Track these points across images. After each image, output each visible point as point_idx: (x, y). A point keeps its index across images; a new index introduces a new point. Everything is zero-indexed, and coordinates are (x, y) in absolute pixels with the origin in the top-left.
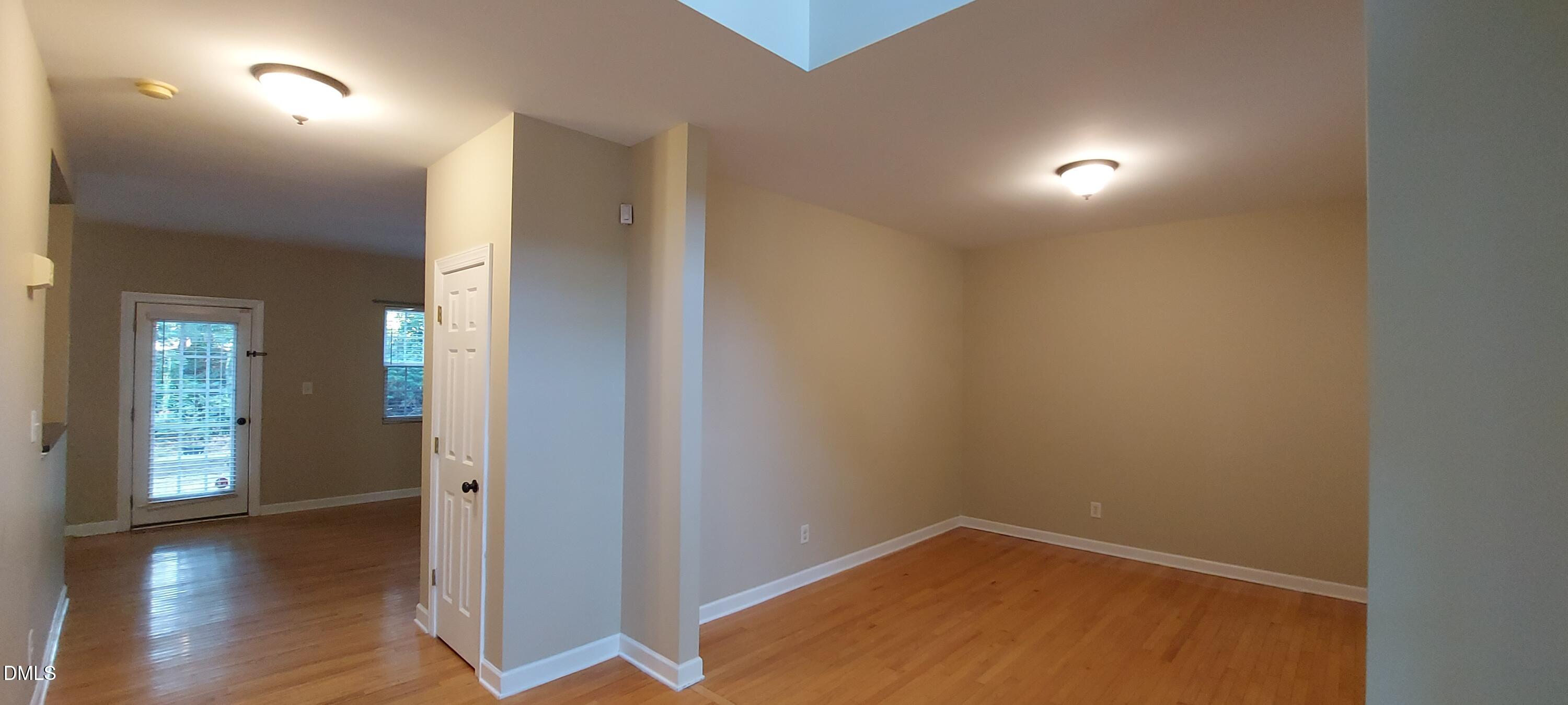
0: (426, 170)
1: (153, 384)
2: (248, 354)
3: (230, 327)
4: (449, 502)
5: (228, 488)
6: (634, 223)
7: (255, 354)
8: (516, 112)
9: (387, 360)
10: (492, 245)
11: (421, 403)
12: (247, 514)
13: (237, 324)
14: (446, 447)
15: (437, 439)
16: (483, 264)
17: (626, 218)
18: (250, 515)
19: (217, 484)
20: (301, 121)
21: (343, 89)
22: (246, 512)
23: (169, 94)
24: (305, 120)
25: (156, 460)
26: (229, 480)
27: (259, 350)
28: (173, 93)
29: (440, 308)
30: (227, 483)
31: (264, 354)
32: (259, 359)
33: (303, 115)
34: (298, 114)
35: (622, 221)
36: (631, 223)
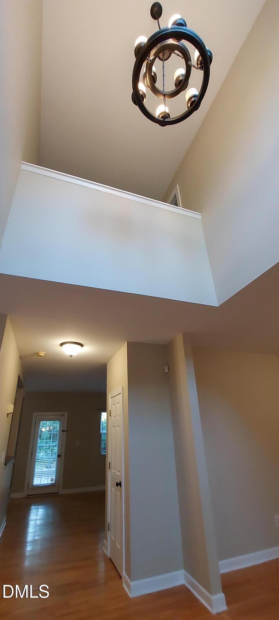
0: (106, 364)
1: (38, 443)
2: (62, 431)
3: (59, 422)
4: (113, 491)
5: (53, 482)
6: (170, 371)
7: (64, 431)
8: (128, 341)
9: (101, 431)
10: (123, 387)
11: (106, 449)
12: (58, 493)
13: (60, 421)
14: (112, 467)
15: (109, 463)
16: (121, 393)
17: (166, 370)
18: (59, 493)
19: (51, 480)
20: (71, 356)
21: (82, 345)
22: (57, 492)
23: (43, 355)
24: (72, 356)
25: (36, 470)
26: (54, 478)
27: (65, 430)
28: (44, 354)
29: (110, 411)
30: (53, 480)
31: (67, 431)
32: (65, 432)
33: (72, 355)
34: (70, 355)
35: (165, 372)
36: (168, 371)
